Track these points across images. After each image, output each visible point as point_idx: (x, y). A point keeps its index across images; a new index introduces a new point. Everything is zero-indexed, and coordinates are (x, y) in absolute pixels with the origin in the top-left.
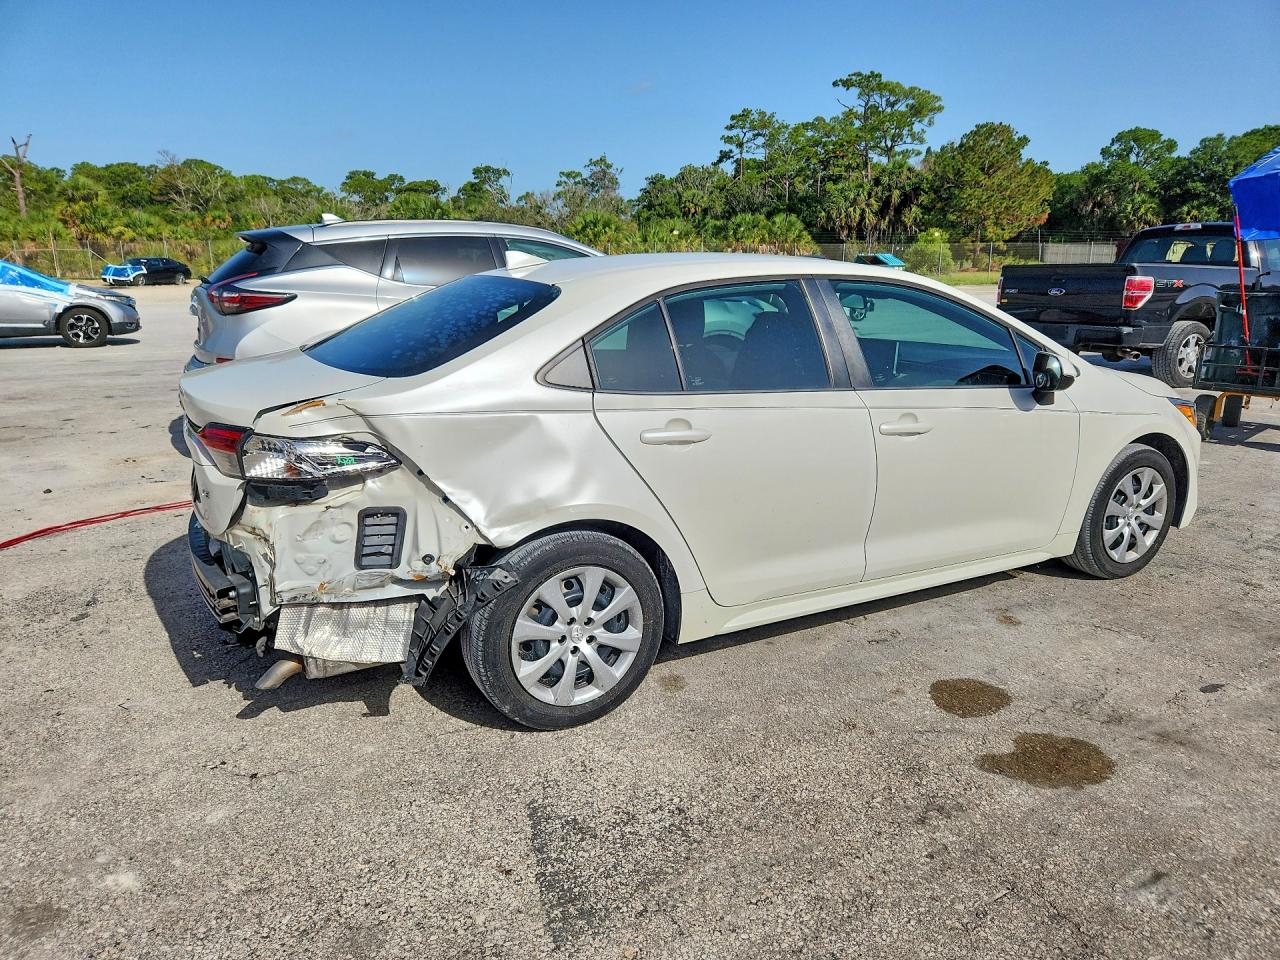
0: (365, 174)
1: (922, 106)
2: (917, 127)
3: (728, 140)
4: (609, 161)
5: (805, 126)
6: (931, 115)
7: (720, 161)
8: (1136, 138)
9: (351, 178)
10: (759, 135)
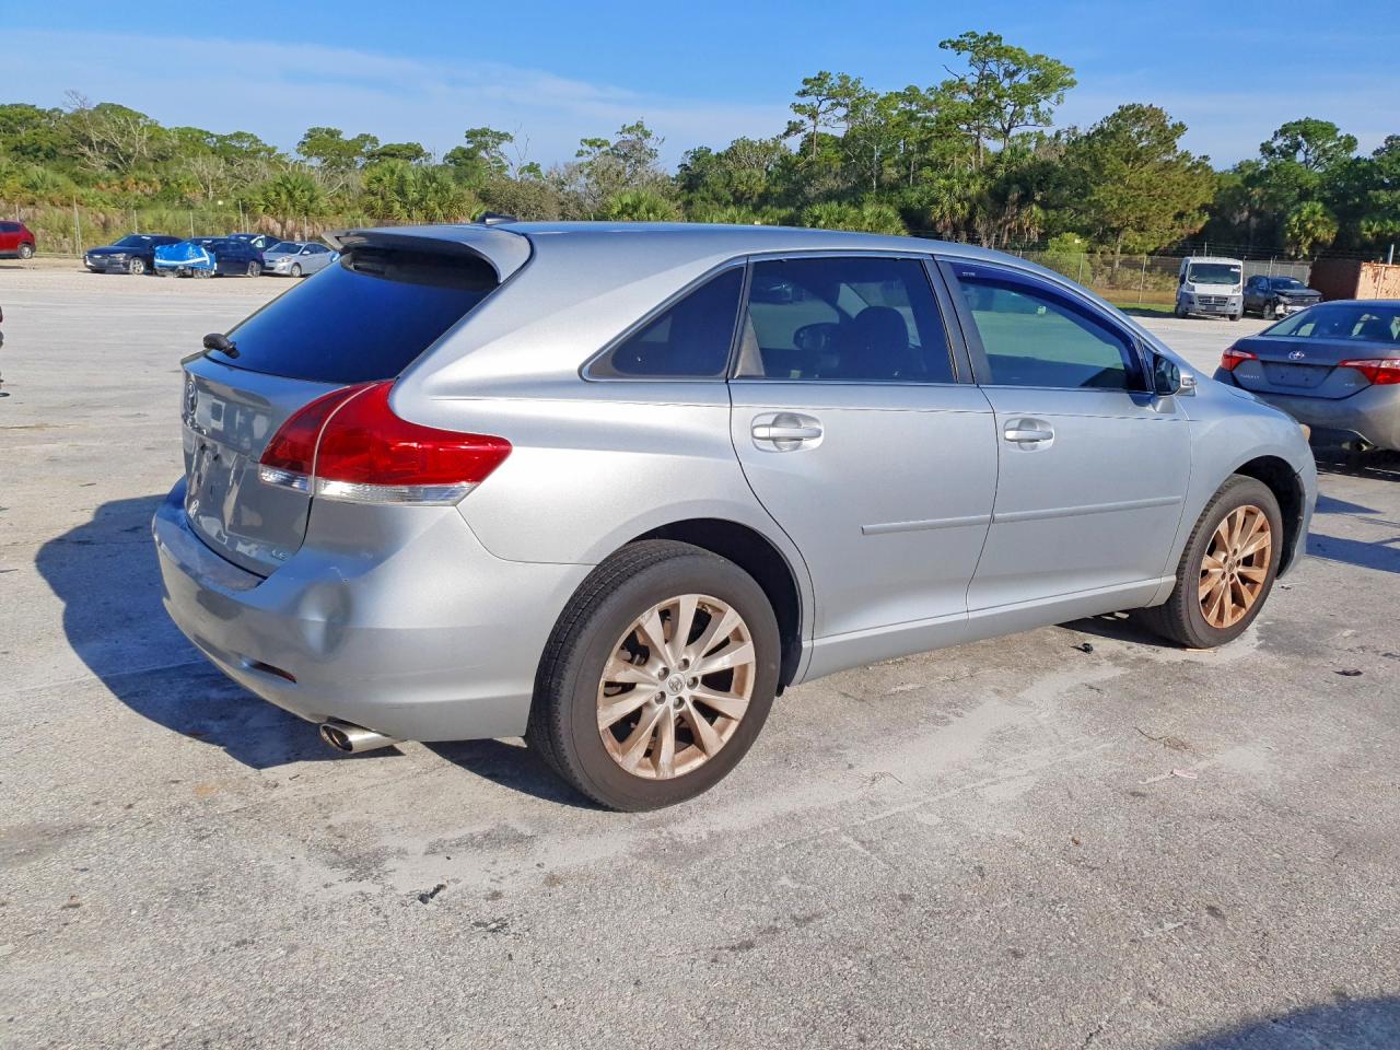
0: (329, 132)
1: (1048, 80)
2: (1043, 106)
3: (800, 109)
4: (648, 129)
5: (896, 98)
6: (1060, 90)
8: (1306, 131)
9: (312, 136)
10: (839, 104)
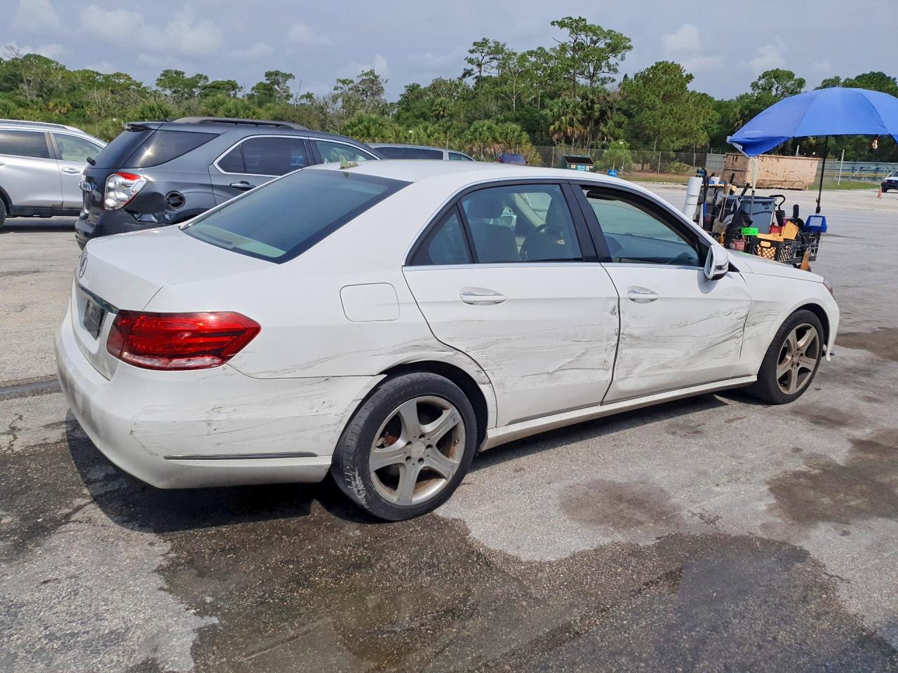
0: (176, 72)
1: (618, 45)
2: (612, 60)
3: (471, 61)
4: (377, 73)
5: (531, 53)
6: (623, 51)
7: (464, 76)
8: (776, 76)
9: (165, 75)
10: (494, 58)
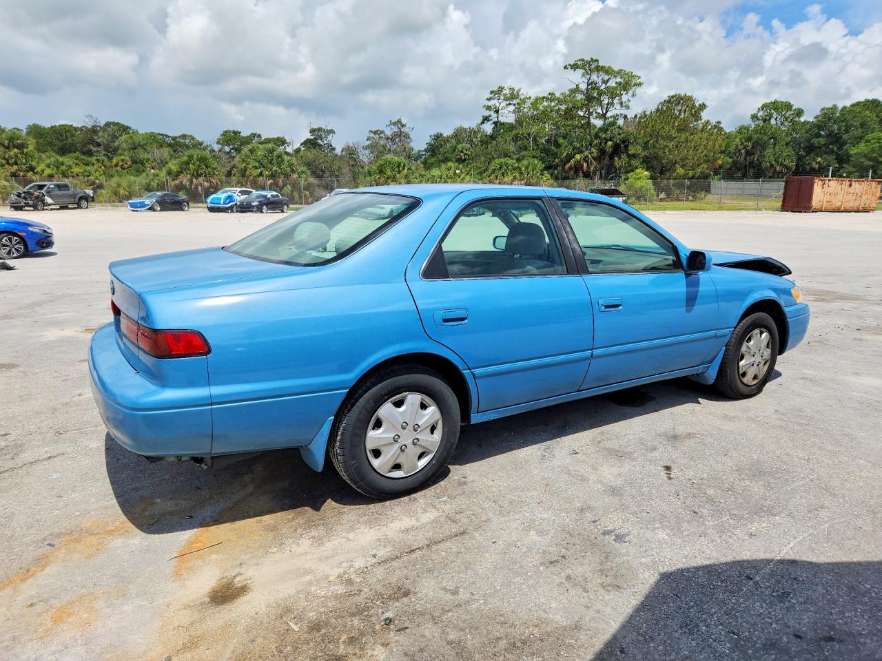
0: (234, 132)
1: (628, 83)
2: (624, 98)
4: (404, 122)
5: (542, 98)
6: (633, 88)
7: (483, 123)
8: (776, 106)
9: (224, 135)
10: (510, 104)
